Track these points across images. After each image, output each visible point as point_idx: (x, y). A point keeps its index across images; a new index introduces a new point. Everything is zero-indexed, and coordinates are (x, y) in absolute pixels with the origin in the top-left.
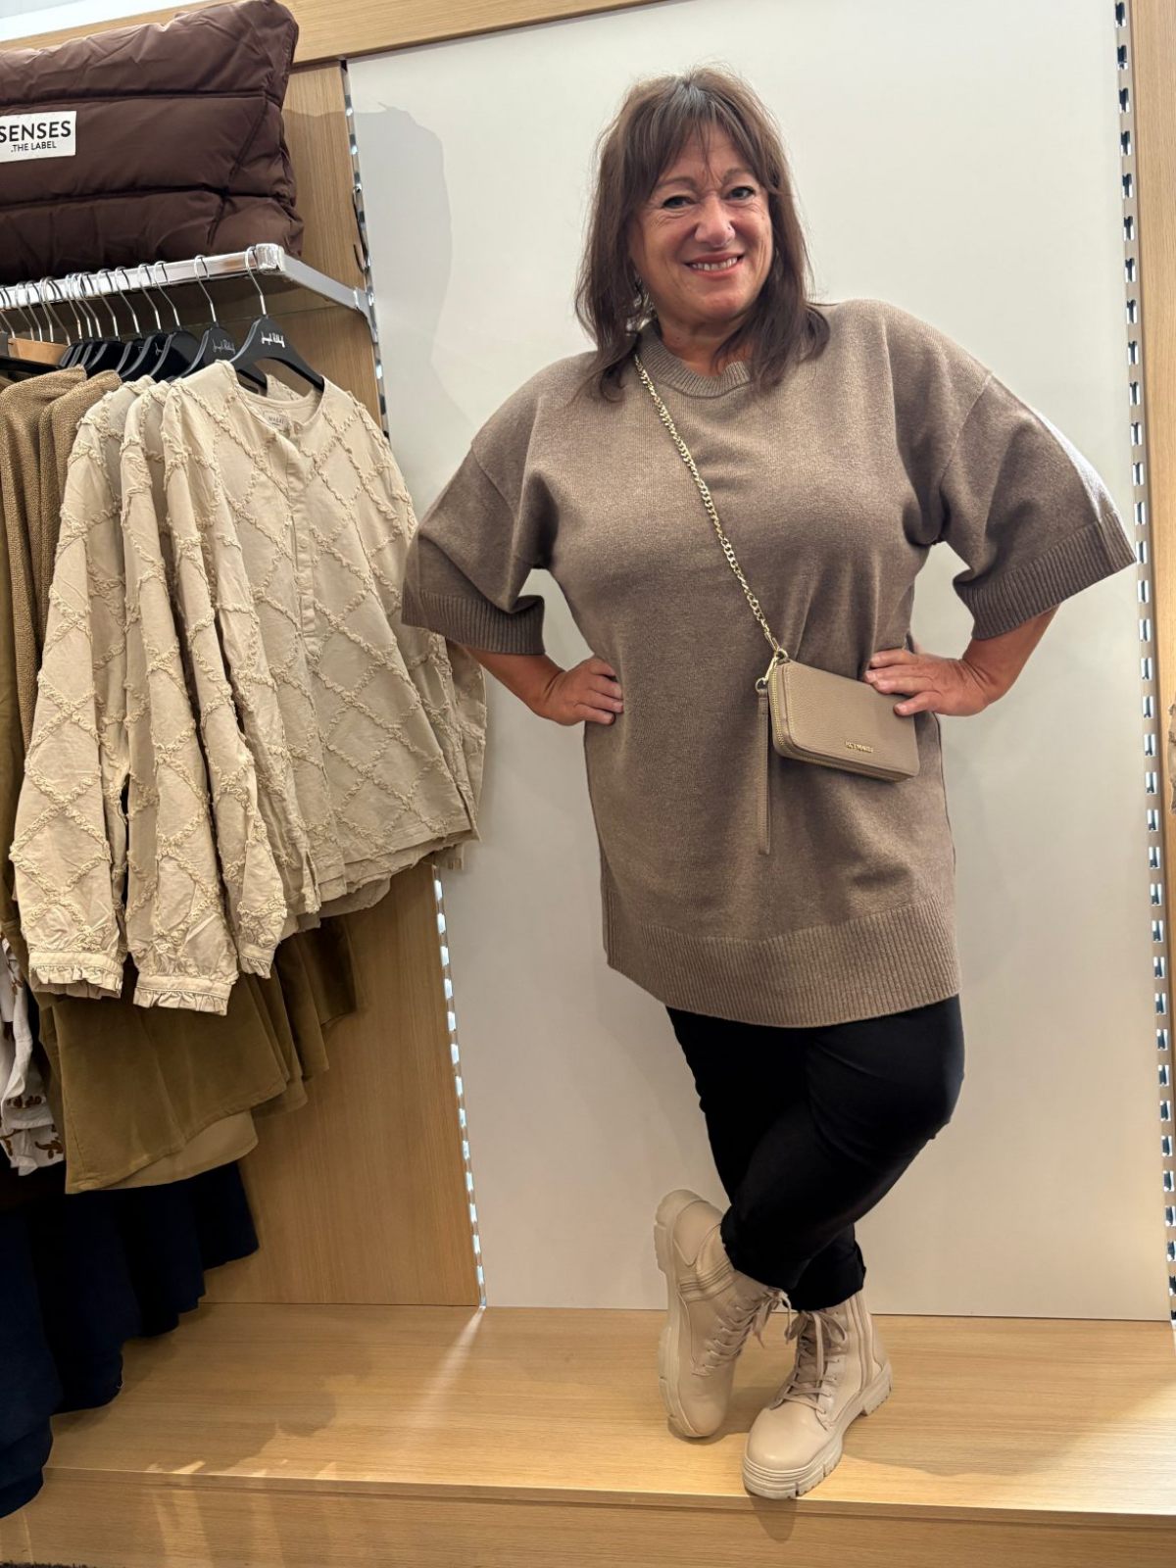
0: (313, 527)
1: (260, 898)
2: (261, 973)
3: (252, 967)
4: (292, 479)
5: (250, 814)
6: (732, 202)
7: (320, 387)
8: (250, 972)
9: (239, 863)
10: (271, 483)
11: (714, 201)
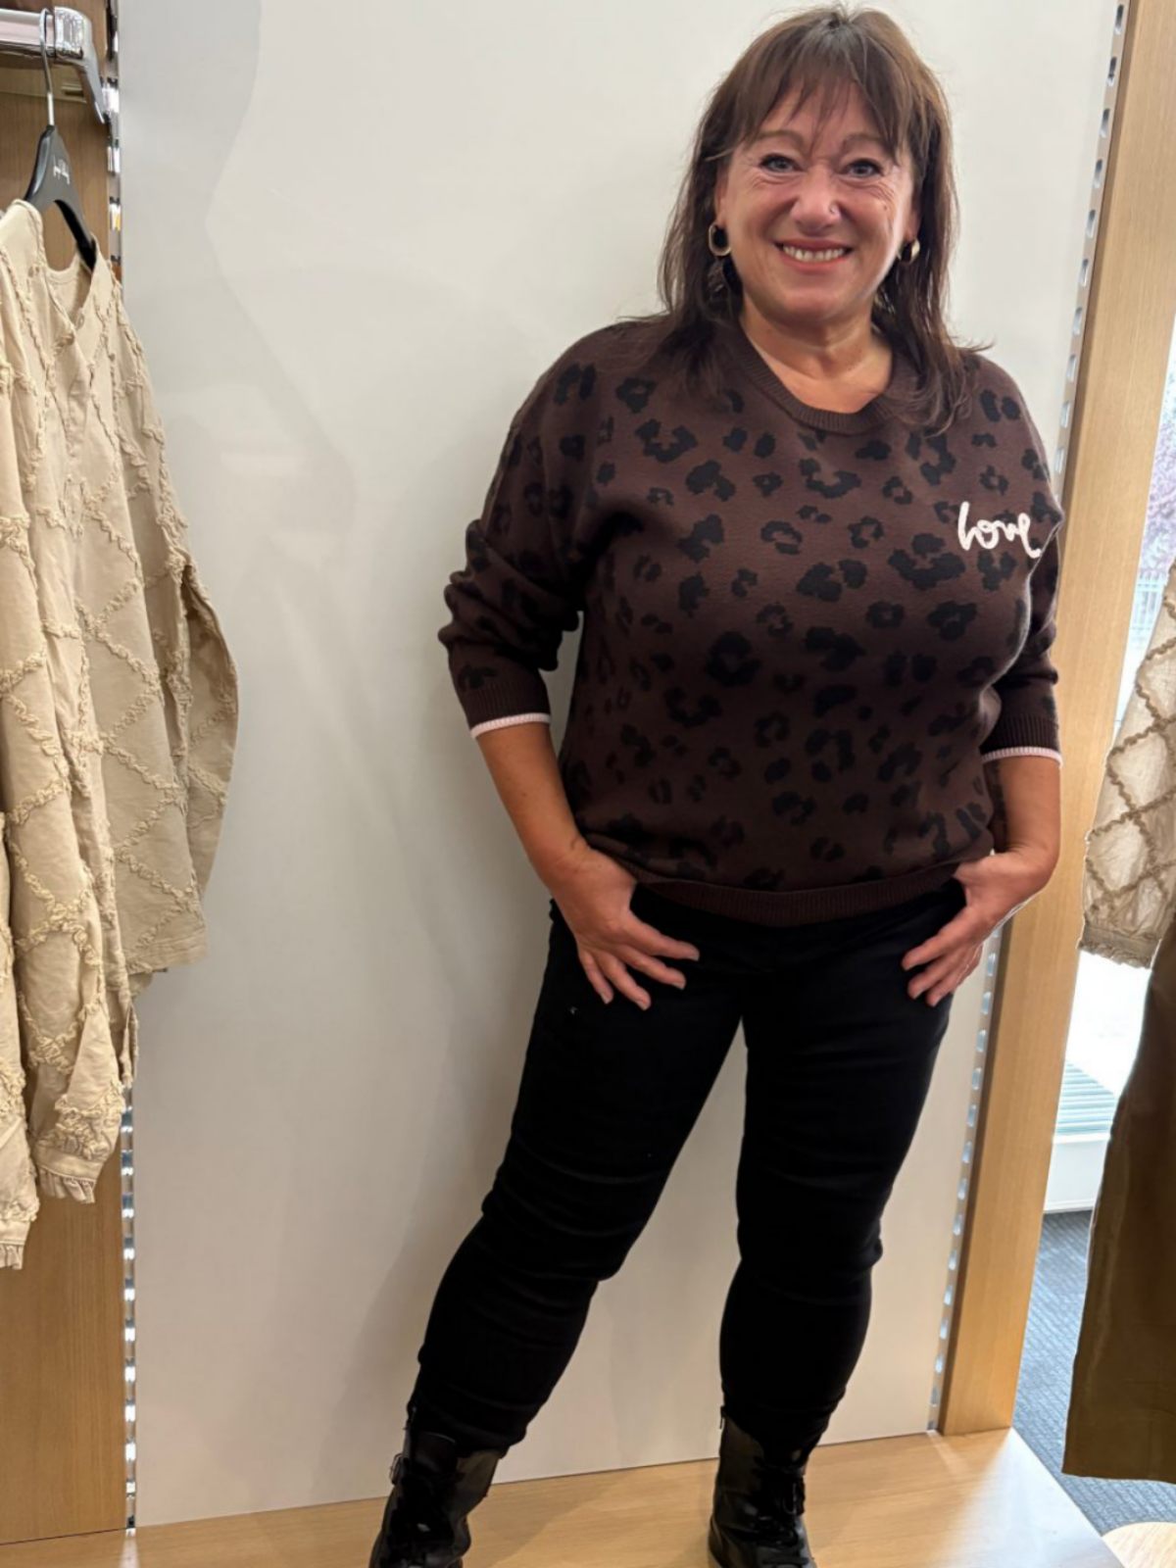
0: (84, 479)
1: (95, 1088)
2: (81, 1196)
3: (66, 1189)
4: (74, 404)
5: (92, 963)
6: (847, 178)
7: (88, 255)
8: (61, 1194)
9: (68, 1038)
10: (57, 412)
11: (821, 171)
